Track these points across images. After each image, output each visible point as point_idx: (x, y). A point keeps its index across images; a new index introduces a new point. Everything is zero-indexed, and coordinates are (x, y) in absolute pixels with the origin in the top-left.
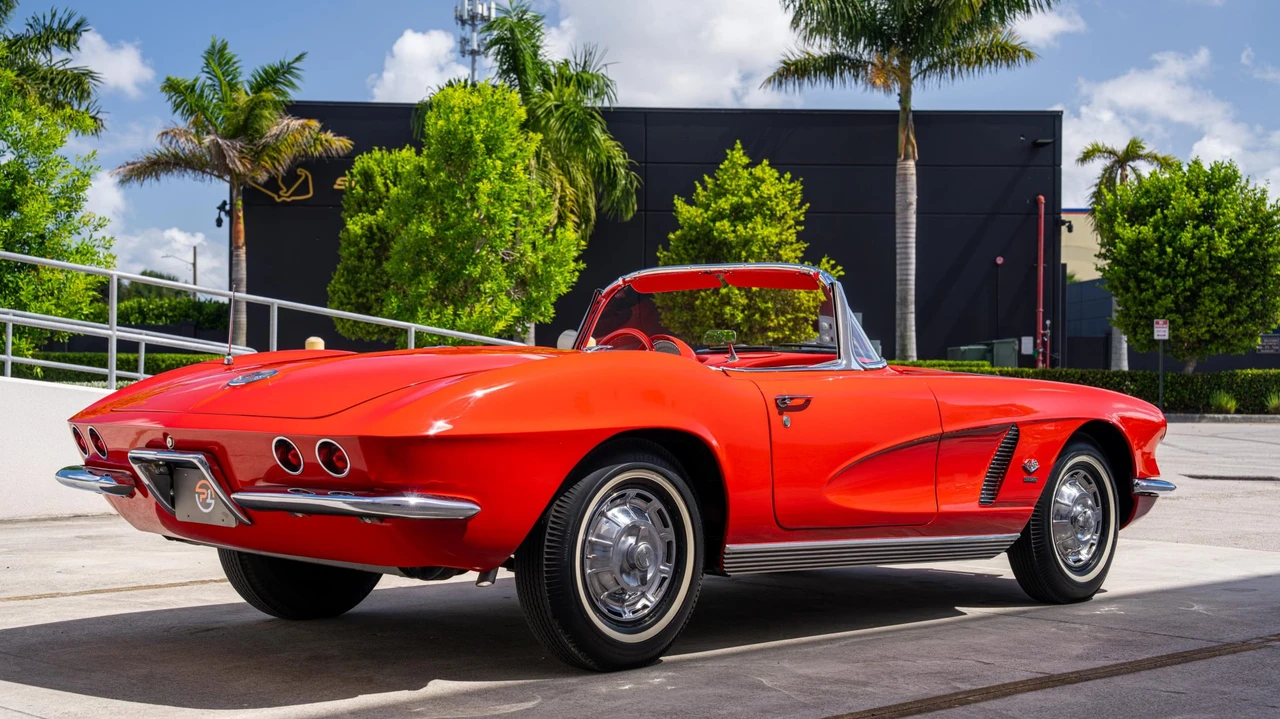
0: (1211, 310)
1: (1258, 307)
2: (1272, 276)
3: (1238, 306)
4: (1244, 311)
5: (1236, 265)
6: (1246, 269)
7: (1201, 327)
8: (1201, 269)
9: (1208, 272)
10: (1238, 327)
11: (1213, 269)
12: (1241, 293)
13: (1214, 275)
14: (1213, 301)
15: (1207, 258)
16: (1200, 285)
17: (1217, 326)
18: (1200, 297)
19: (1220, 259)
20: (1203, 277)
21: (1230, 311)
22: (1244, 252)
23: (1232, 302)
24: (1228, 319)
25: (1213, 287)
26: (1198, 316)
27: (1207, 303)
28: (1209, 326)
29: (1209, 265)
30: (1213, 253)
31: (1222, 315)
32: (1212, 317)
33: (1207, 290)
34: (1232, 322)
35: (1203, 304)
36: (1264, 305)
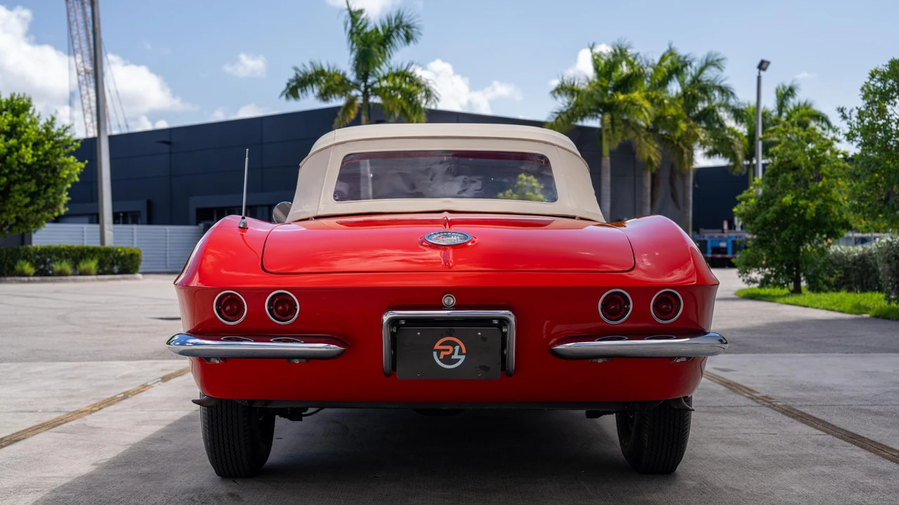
0: (20, 201)
1: (51, 200)
2: (60, 178)
3: (38, 199)
4: (42, 203)
5: (36, 170)
6: (43, 172)
7: (11, 214)
8: (12, 171)
9: (17, 173)
10: (37, 214)
11: (20, 172)
12: (39, 190)
13: (21, 176)
14: (20, 195)
15: (16, 163)
16: (11, 183)
17: (22, 213)
18: (11, 192)
19: (25, 165)
20: (13, 177)
21: (32, 203)
22: (42, 161)
23: (34, 196)
24: (31, 208)
25: (20, 184)
26: (10, 206)
27: (17, 196)
28: (17, 213)
29: (18, 169)
30: (22, 161)
31: (26, 206)
32: (19, 207)
33: (17, 187)
34: (33, 211)
35: (13, 197)
36: (55, 198)
